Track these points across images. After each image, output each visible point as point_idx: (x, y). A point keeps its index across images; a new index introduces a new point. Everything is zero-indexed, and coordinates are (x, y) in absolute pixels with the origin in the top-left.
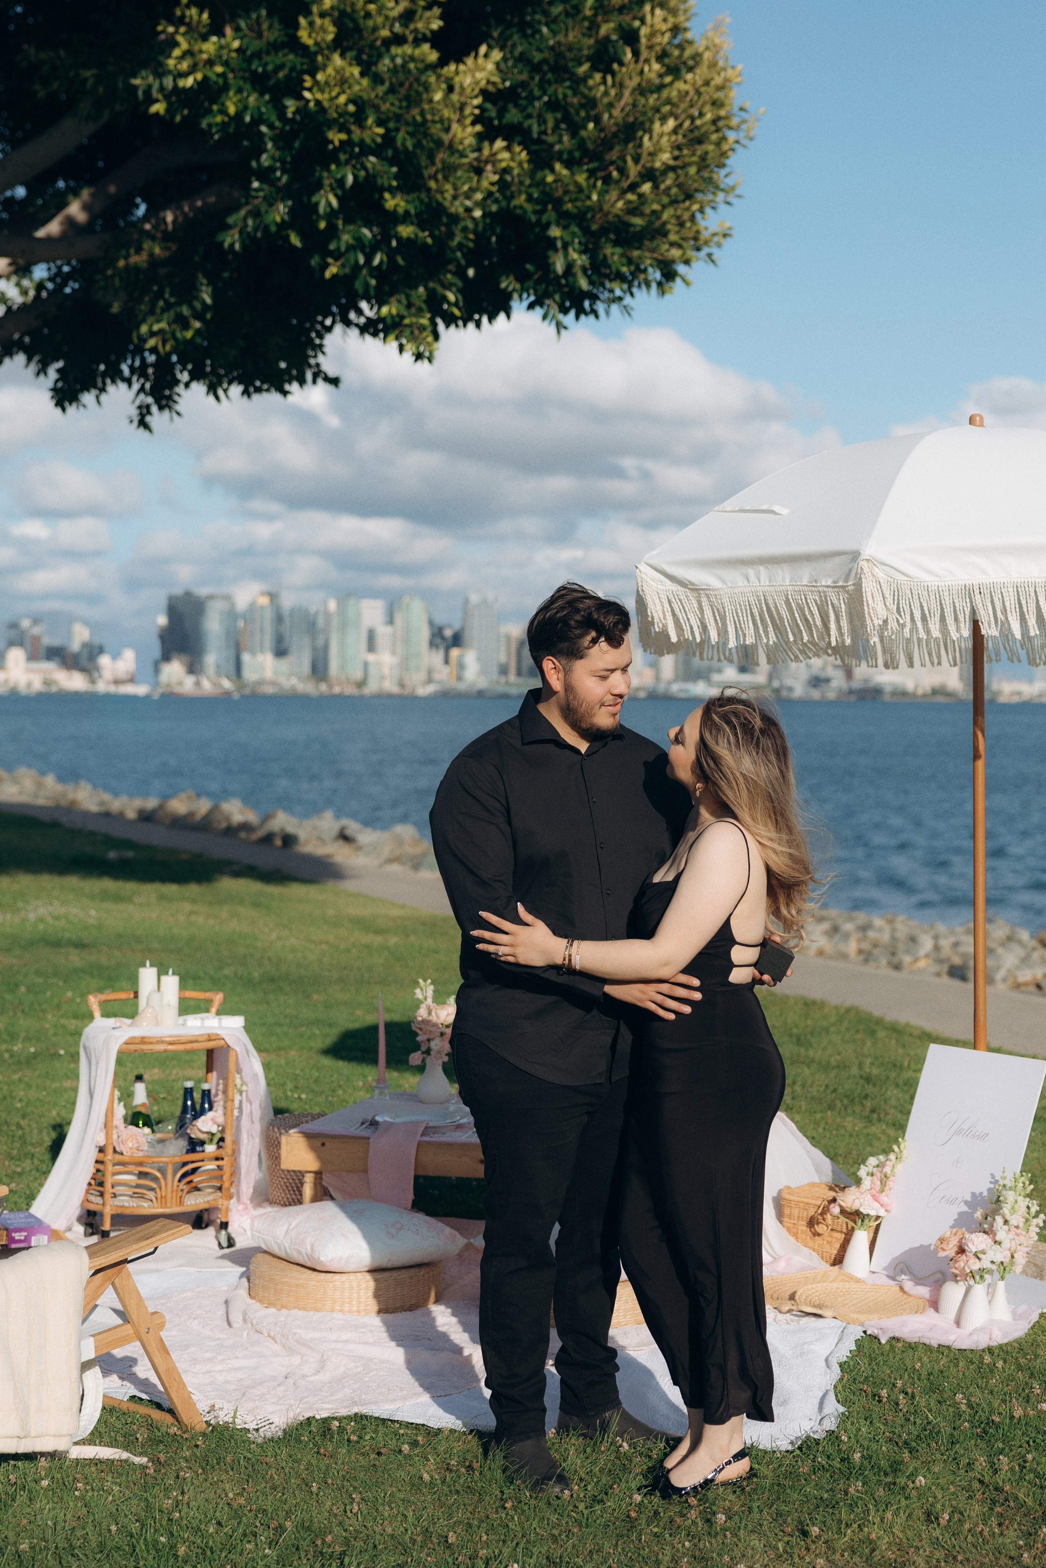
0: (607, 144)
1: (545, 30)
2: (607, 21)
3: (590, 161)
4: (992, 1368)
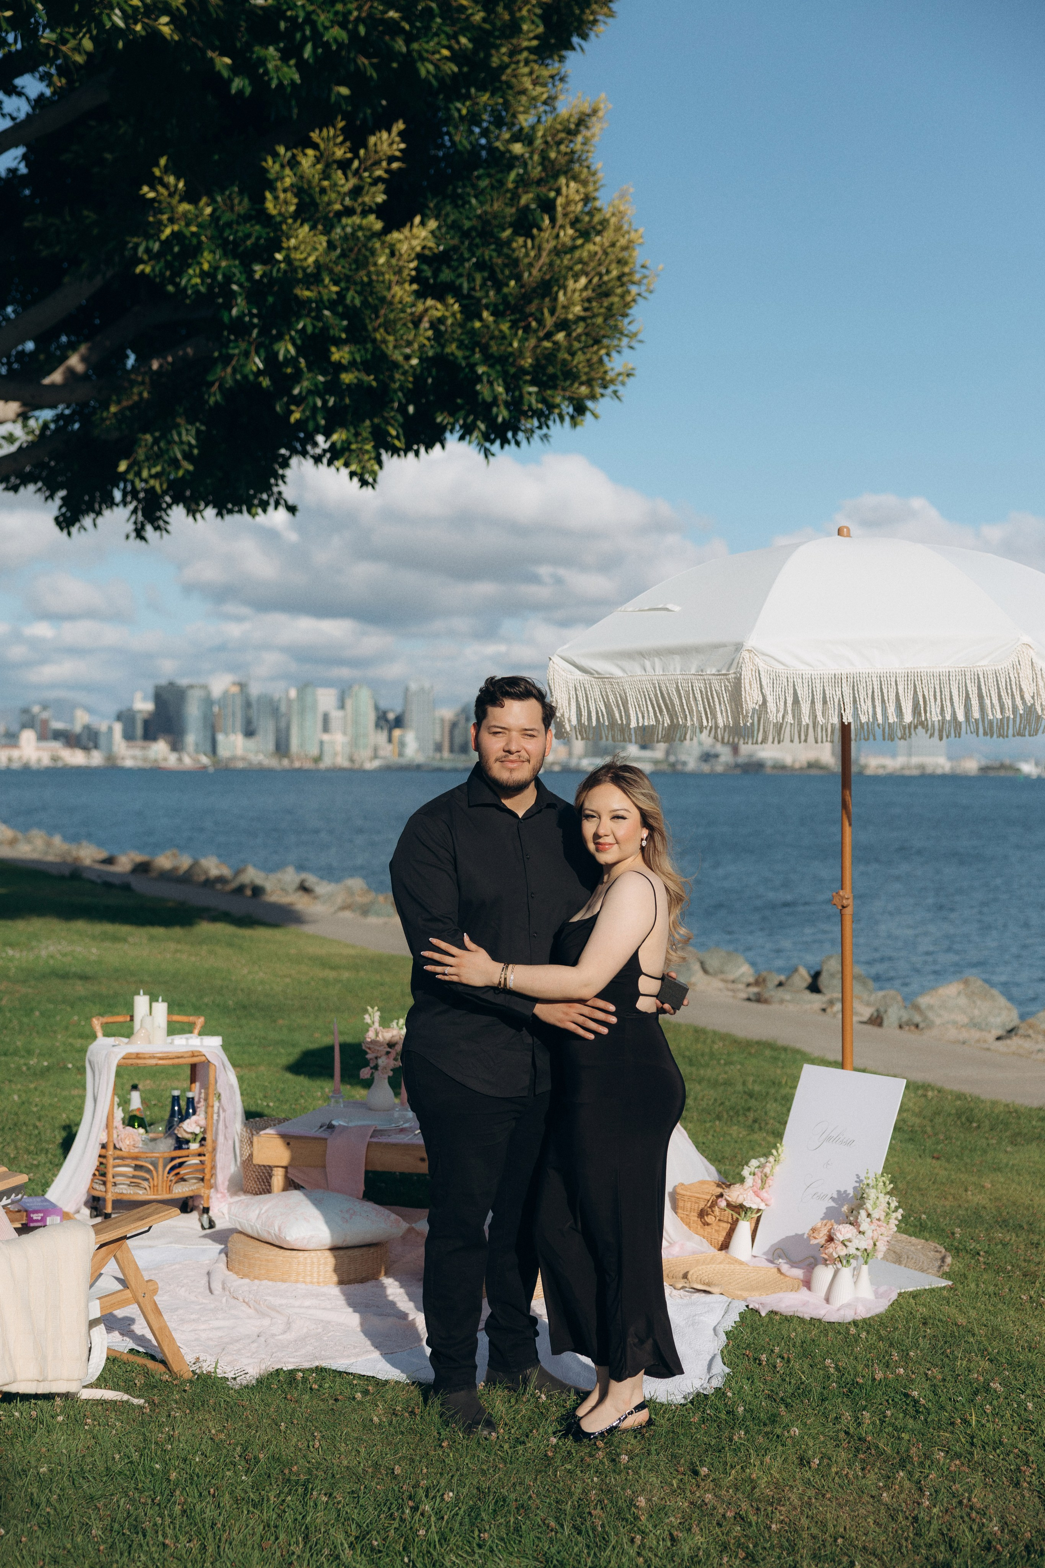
0: (527, 298)
1: (474, 201)
2: (527, 192)
3: (513, 313)
4: (857, 1338)
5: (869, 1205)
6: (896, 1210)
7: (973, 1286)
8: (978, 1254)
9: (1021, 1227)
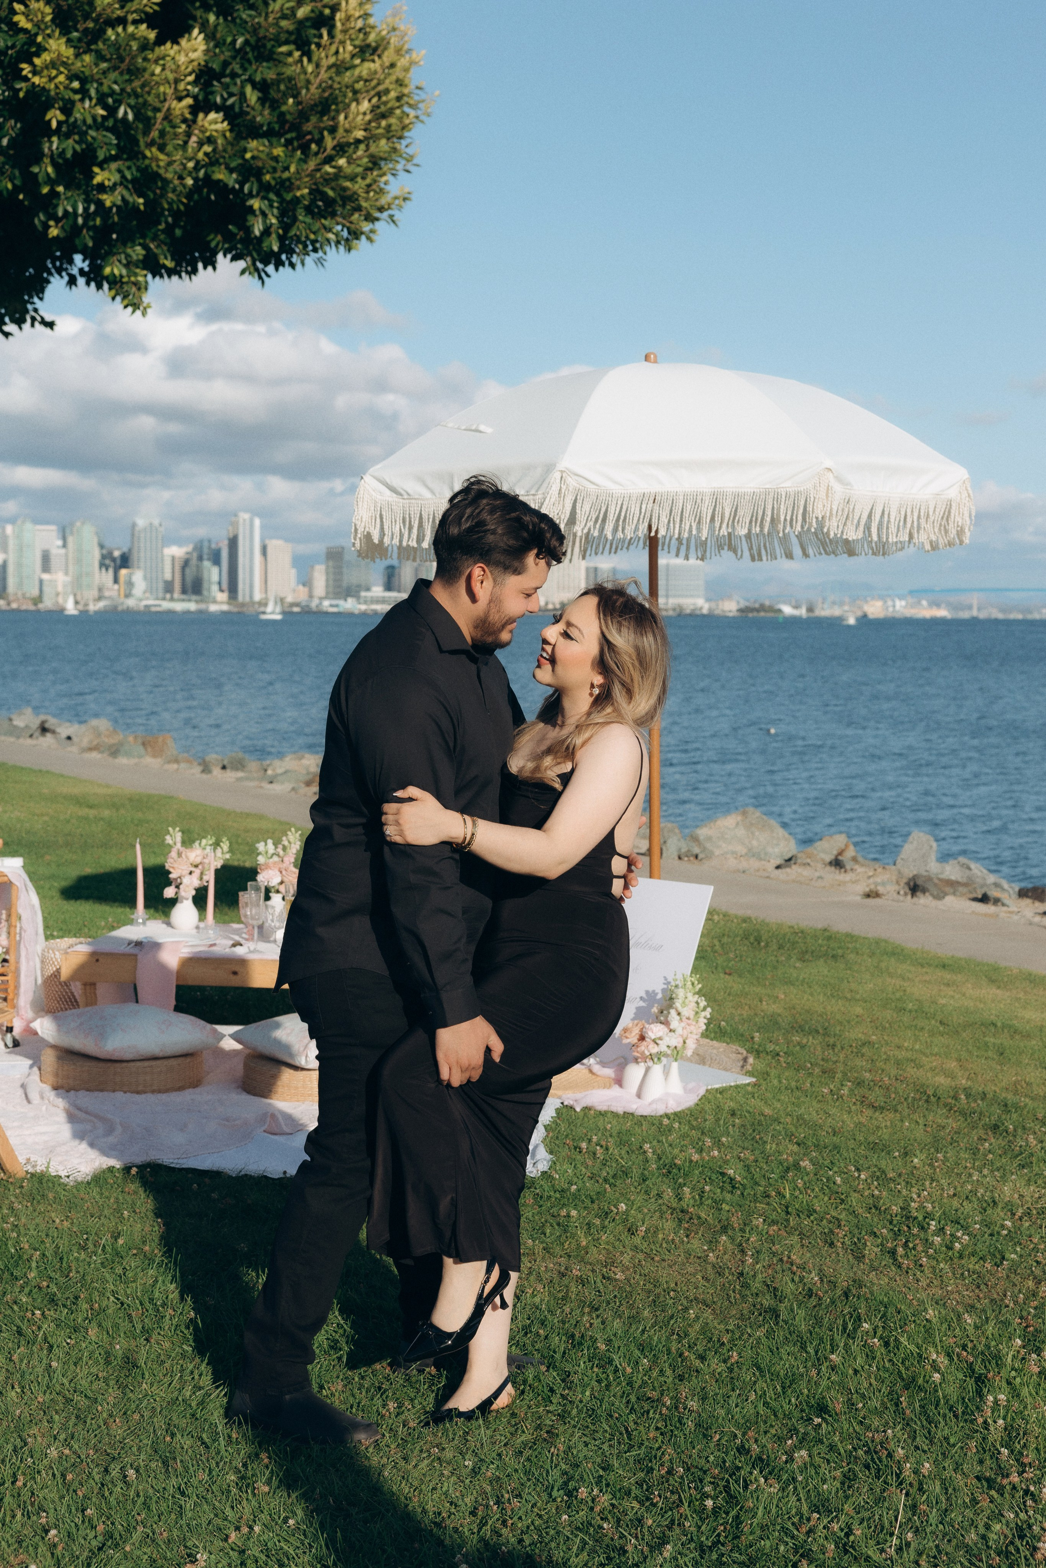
0: (303, 115)
3: (288, 132)
4: (671, 1127)
5: (678, 1004)
6: (704, 1009)
7: (775, 1082)
8: (778, 1055)
9: (817, 1032)
